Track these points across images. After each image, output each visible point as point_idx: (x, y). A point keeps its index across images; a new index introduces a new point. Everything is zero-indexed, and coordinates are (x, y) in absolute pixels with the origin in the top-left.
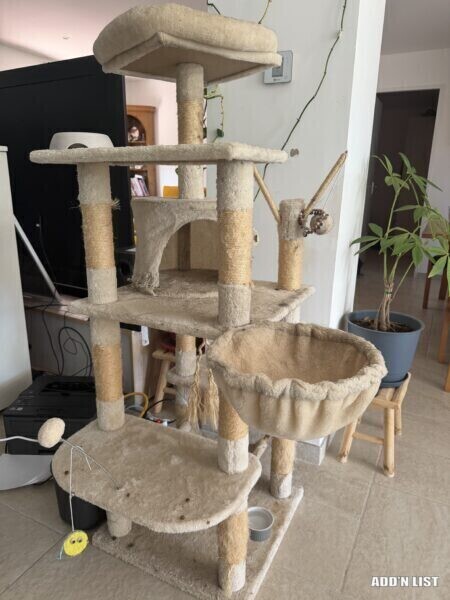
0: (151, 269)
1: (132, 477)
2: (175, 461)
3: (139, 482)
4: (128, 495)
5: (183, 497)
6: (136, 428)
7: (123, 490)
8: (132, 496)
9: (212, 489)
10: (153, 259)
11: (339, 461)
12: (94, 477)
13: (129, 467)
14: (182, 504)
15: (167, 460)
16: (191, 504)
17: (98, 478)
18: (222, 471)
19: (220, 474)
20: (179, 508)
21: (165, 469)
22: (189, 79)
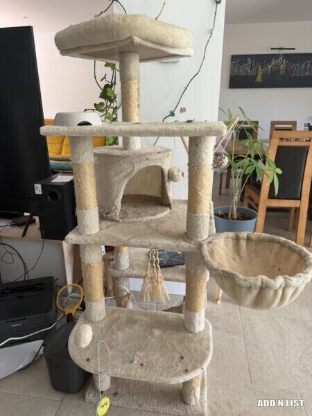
0: (116, 203)
1: (136, 351)
2: (157, 333)
3: (142, 354)
4: (142, 365)
5: (177, 356)
6: (115, 315)
7: (136, 362)
8: (145, 364)
9: (192, 346)
10: (117, 196)
11: (216, 303)
12: (109, 359)
13: (129, 345)
14: (180, 361)
15: (151, 333)
16: (185, 359)
17: (113, 358)
18: (190, 332)
19: (190, 335)
20: (180, 364)
21: (153, 340)
22: (132, 64)
